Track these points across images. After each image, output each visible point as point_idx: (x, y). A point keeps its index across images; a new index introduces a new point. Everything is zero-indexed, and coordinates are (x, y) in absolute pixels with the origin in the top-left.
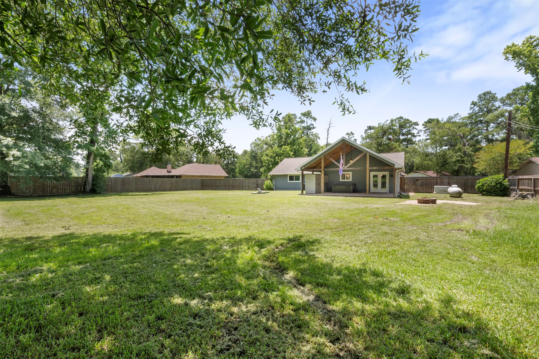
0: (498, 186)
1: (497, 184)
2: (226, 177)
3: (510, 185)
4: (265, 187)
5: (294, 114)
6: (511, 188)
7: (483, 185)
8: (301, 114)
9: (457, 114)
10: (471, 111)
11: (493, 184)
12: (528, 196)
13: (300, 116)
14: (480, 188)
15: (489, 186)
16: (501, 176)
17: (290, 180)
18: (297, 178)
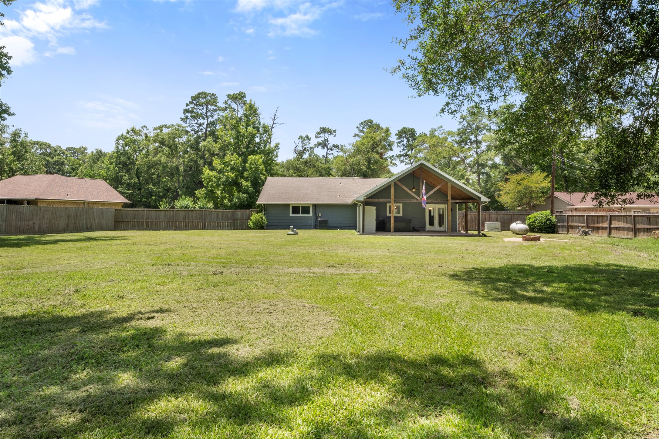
0: (548, 222)
1: (547, 221)
2: (125, 205)
3: (558, 222)
4: (251, 224)
5: (213, 95)
6: (559, 224)
7: (534, 222)
8: (229, 96)
9: (441, 127)
10: (461, 126)
11: (544, 221)
12: (590, 232)
13: (226, 99)
14: (532, 225)
15: (540, 222)
16: (548, 212)
17: (293, 213)
18: (306, 209)
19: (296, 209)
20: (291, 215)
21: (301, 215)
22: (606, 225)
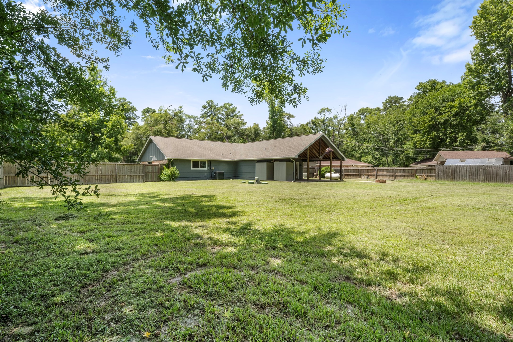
17: (193, 167)
18: (203, 164)
19: (196, 164)
20: (192, 169)
21: (199, 169)
22: (374, 173)
